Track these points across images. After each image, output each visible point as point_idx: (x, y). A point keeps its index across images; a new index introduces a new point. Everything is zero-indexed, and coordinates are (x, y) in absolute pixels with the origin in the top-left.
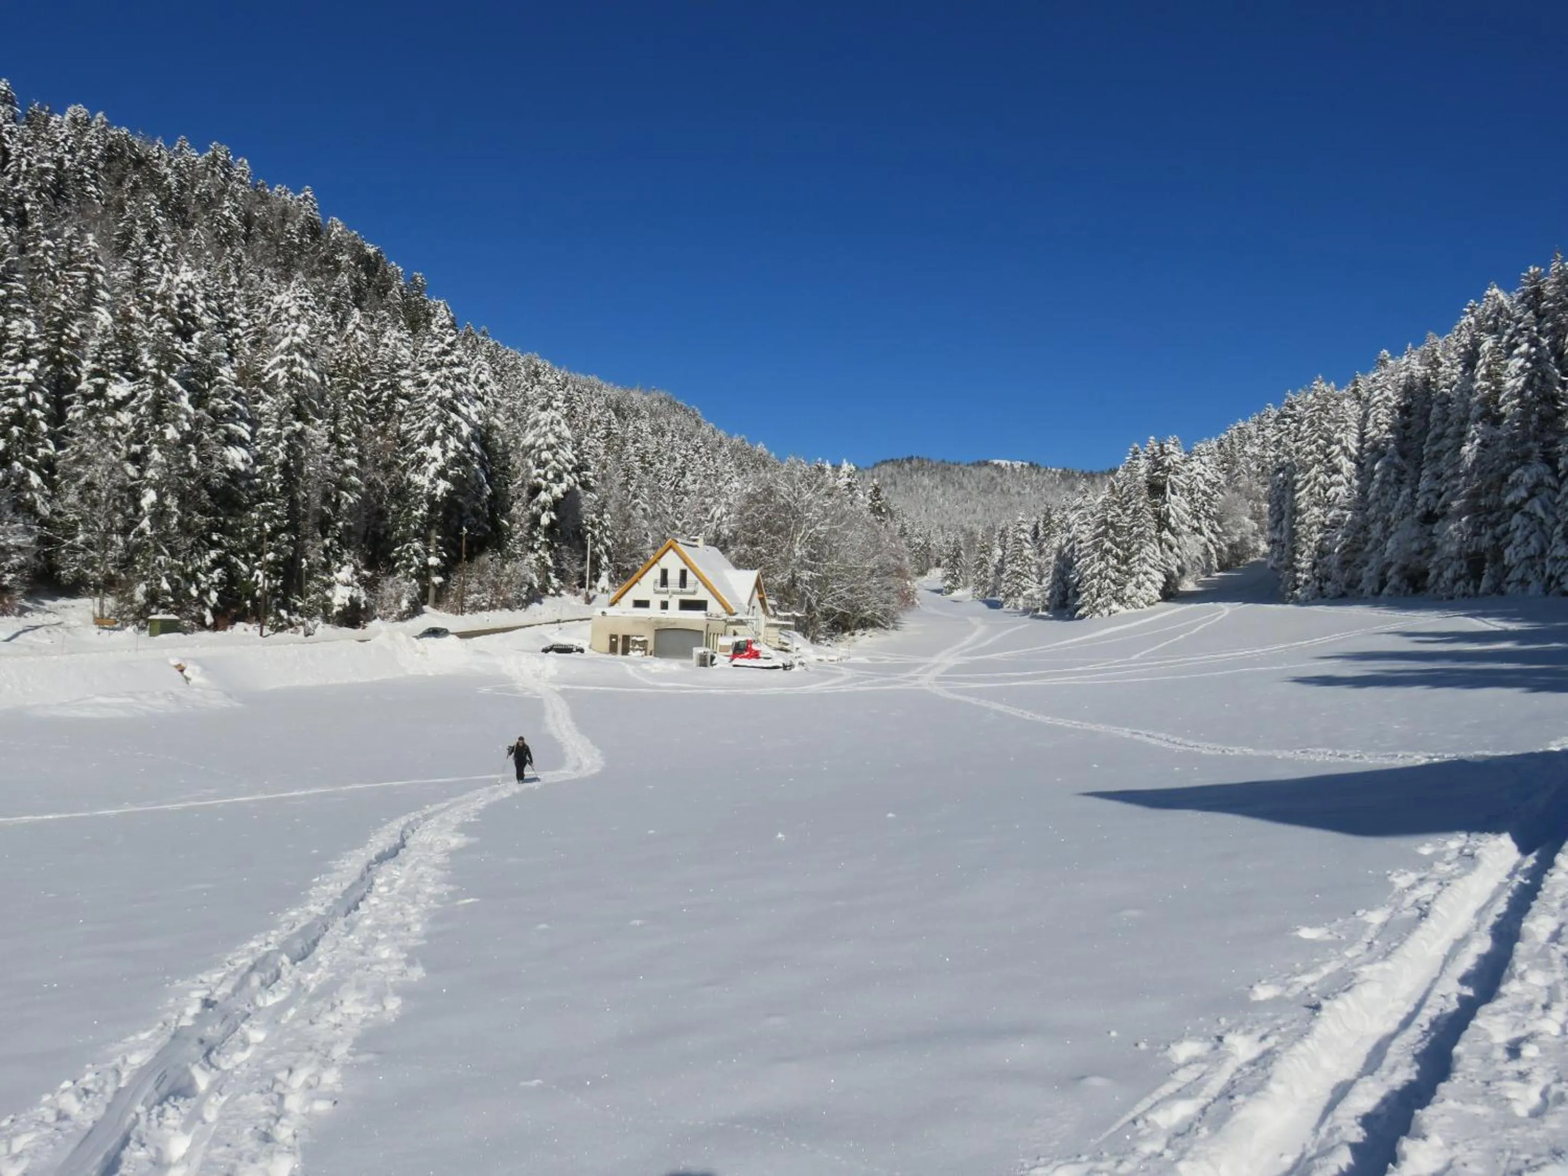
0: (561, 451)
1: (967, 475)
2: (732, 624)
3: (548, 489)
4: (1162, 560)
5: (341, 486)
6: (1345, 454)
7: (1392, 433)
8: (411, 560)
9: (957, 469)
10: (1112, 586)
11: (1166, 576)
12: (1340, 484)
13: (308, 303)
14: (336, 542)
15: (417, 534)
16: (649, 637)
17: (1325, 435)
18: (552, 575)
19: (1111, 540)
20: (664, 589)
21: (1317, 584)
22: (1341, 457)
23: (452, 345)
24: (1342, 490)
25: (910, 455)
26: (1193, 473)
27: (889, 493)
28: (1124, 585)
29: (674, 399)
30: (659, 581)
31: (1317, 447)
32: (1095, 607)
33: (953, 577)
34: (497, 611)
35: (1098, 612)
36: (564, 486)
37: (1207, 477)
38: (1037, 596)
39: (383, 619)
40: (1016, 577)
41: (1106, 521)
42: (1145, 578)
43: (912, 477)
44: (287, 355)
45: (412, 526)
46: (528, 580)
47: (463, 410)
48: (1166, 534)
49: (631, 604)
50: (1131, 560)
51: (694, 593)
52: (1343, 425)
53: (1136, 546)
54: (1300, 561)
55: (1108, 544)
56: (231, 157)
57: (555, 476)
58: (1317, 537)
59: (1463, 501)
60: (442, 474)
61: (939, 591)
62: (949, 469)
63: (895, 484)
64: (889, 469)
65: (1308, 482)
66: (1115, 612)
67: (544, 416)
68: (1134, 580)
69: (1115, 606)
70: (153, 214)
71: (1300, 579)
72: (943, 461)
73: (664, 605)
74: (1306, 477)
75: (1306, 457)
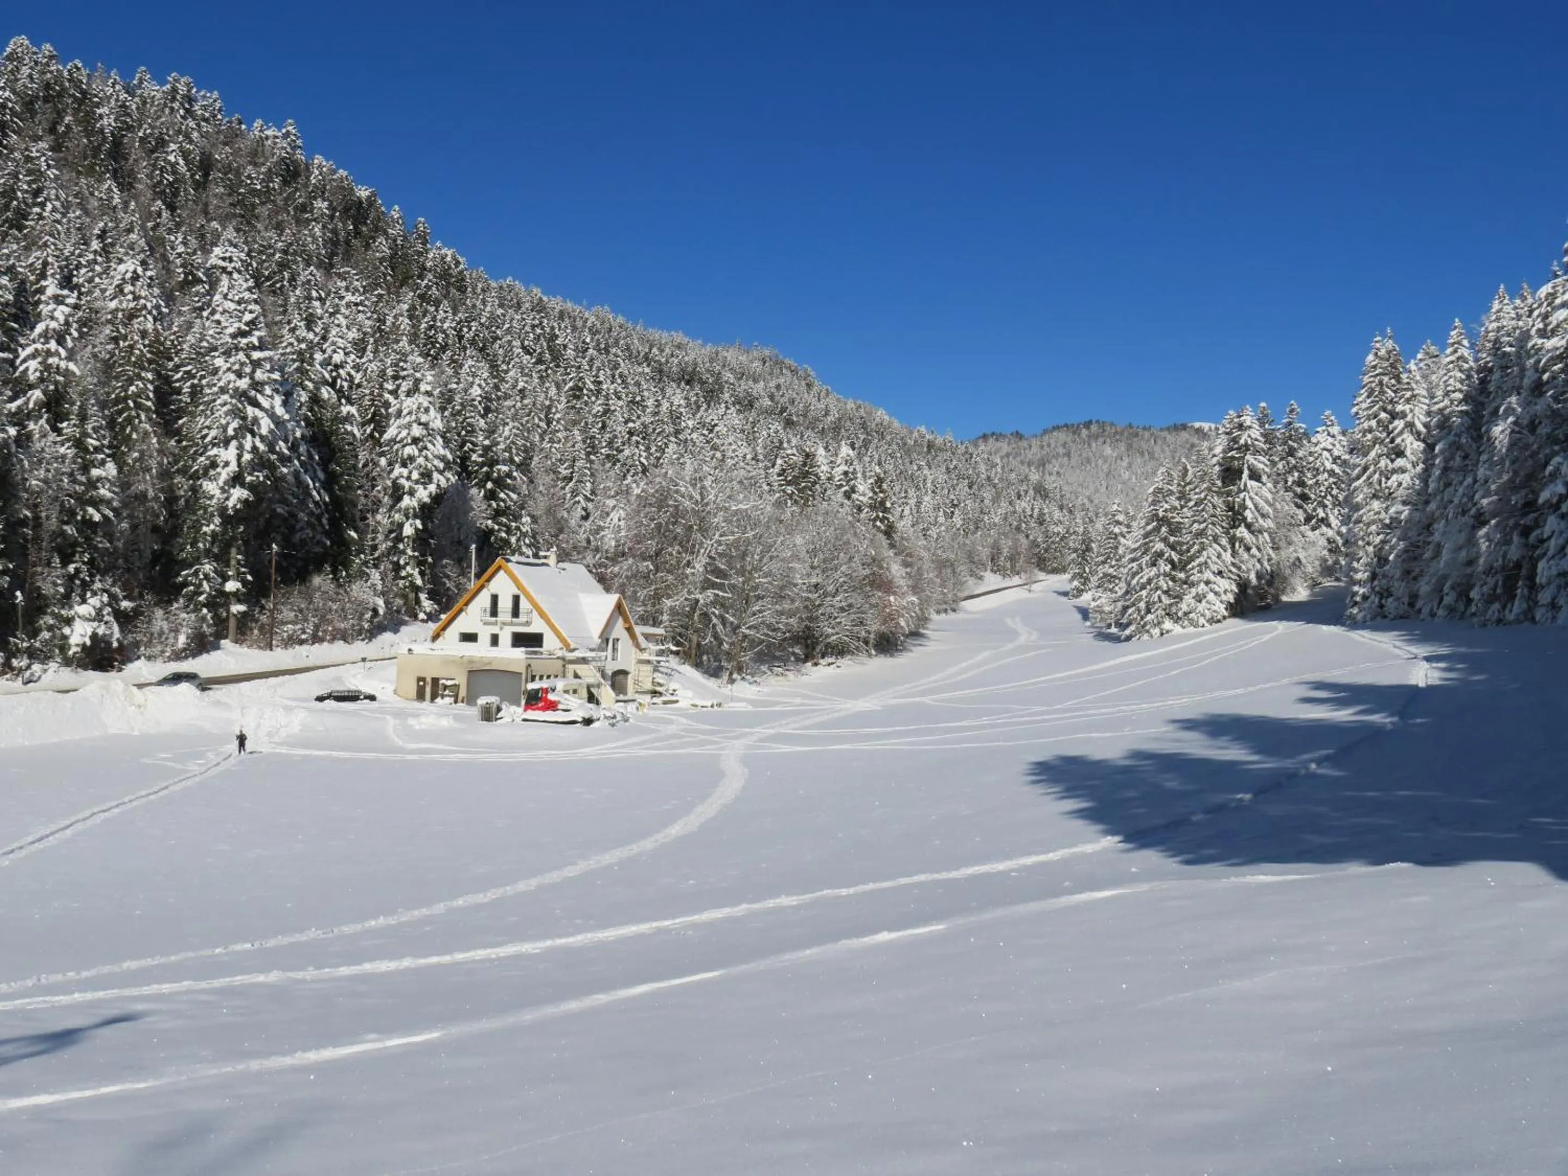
0: (429, 446)
1: (1159, 442)
2: (572, 662)
3: (412, 493)
4: (1233, 564)
5: (84, 501)
6: (1412, 432)
7: (1467, 403)
8: (201, 585)
9: (1147, 434)
10: (1164, 598)
11: (1239, 585)
12: (1403, 470)
13: (233, 265)
14: (84, 568)
15: (208, 553)
16: (461, 680)
17: (1389, 407)
18: (423, 596)
19: (1164, 540)
20: (493, 619)
21: (1377, 600)
22: (1405, 436)
23: (252, 323)
24: (1406, 479)
25: (1087, 419)
26: (1317, 448)
27: (1061, 466)
28: (1179, 598)
29: (781, 357)
30: (488, 610)
31: (1378, 422)
32: (1143, 627)
33: (1081, 577)
34: (325, 644)
35: (1148, 631)
36: (432, 488)
37: (1336, 453)
38: (1107, 609)
39: (149, 658)
40: (1110, 582)
41: (1157, 515)
42: (1206, 589)
43: (1089, 445)
44: (43, 344)
45: (201, 545)
46: (371, 606)
47: (265, 403)
48: (1242, 531)
49: (457, 637)
50: (1190, 566)
51: (528, 623)
52: (1408, 394)
53: (1196, 547)
54: (1356, 571)
55: (1159, 546)
56: (194, 90)
57: (422, 475)
58: (1378, 540)
59: (1495, 498)
60: (237, 480)
61: (1065, 594)
62: (1137, 435)
63: (1068, 455)
64: (1062, 436)
65: (1365, 469)
66: (1168, 632)
67: (410, 403)
68: (1193, 590)
69: (1168, 624)
70: (44, 168)
71: (1356, 594)
72: (1130, 426)
73: (495, 640)
74: (1363, 462)
75: (1364, 436)
